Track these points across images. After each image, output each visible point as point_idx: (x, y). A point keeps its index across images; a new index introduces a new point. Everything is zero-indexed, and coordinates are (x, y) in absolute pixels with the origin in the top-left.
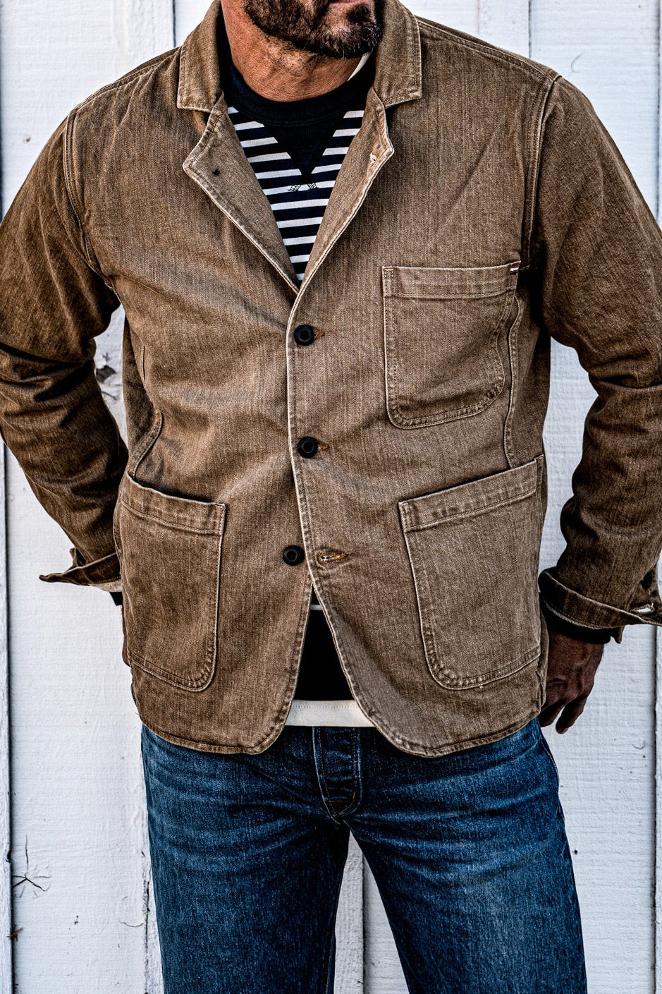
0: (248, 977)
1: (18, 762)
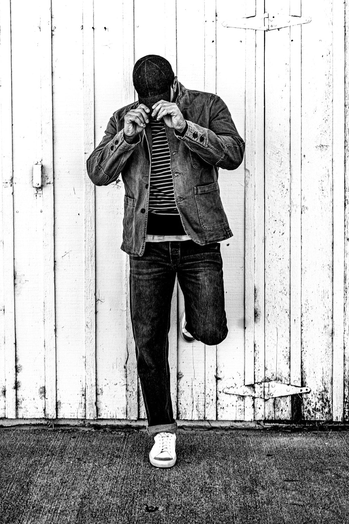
0: (152, 306)
1: (98, 272)
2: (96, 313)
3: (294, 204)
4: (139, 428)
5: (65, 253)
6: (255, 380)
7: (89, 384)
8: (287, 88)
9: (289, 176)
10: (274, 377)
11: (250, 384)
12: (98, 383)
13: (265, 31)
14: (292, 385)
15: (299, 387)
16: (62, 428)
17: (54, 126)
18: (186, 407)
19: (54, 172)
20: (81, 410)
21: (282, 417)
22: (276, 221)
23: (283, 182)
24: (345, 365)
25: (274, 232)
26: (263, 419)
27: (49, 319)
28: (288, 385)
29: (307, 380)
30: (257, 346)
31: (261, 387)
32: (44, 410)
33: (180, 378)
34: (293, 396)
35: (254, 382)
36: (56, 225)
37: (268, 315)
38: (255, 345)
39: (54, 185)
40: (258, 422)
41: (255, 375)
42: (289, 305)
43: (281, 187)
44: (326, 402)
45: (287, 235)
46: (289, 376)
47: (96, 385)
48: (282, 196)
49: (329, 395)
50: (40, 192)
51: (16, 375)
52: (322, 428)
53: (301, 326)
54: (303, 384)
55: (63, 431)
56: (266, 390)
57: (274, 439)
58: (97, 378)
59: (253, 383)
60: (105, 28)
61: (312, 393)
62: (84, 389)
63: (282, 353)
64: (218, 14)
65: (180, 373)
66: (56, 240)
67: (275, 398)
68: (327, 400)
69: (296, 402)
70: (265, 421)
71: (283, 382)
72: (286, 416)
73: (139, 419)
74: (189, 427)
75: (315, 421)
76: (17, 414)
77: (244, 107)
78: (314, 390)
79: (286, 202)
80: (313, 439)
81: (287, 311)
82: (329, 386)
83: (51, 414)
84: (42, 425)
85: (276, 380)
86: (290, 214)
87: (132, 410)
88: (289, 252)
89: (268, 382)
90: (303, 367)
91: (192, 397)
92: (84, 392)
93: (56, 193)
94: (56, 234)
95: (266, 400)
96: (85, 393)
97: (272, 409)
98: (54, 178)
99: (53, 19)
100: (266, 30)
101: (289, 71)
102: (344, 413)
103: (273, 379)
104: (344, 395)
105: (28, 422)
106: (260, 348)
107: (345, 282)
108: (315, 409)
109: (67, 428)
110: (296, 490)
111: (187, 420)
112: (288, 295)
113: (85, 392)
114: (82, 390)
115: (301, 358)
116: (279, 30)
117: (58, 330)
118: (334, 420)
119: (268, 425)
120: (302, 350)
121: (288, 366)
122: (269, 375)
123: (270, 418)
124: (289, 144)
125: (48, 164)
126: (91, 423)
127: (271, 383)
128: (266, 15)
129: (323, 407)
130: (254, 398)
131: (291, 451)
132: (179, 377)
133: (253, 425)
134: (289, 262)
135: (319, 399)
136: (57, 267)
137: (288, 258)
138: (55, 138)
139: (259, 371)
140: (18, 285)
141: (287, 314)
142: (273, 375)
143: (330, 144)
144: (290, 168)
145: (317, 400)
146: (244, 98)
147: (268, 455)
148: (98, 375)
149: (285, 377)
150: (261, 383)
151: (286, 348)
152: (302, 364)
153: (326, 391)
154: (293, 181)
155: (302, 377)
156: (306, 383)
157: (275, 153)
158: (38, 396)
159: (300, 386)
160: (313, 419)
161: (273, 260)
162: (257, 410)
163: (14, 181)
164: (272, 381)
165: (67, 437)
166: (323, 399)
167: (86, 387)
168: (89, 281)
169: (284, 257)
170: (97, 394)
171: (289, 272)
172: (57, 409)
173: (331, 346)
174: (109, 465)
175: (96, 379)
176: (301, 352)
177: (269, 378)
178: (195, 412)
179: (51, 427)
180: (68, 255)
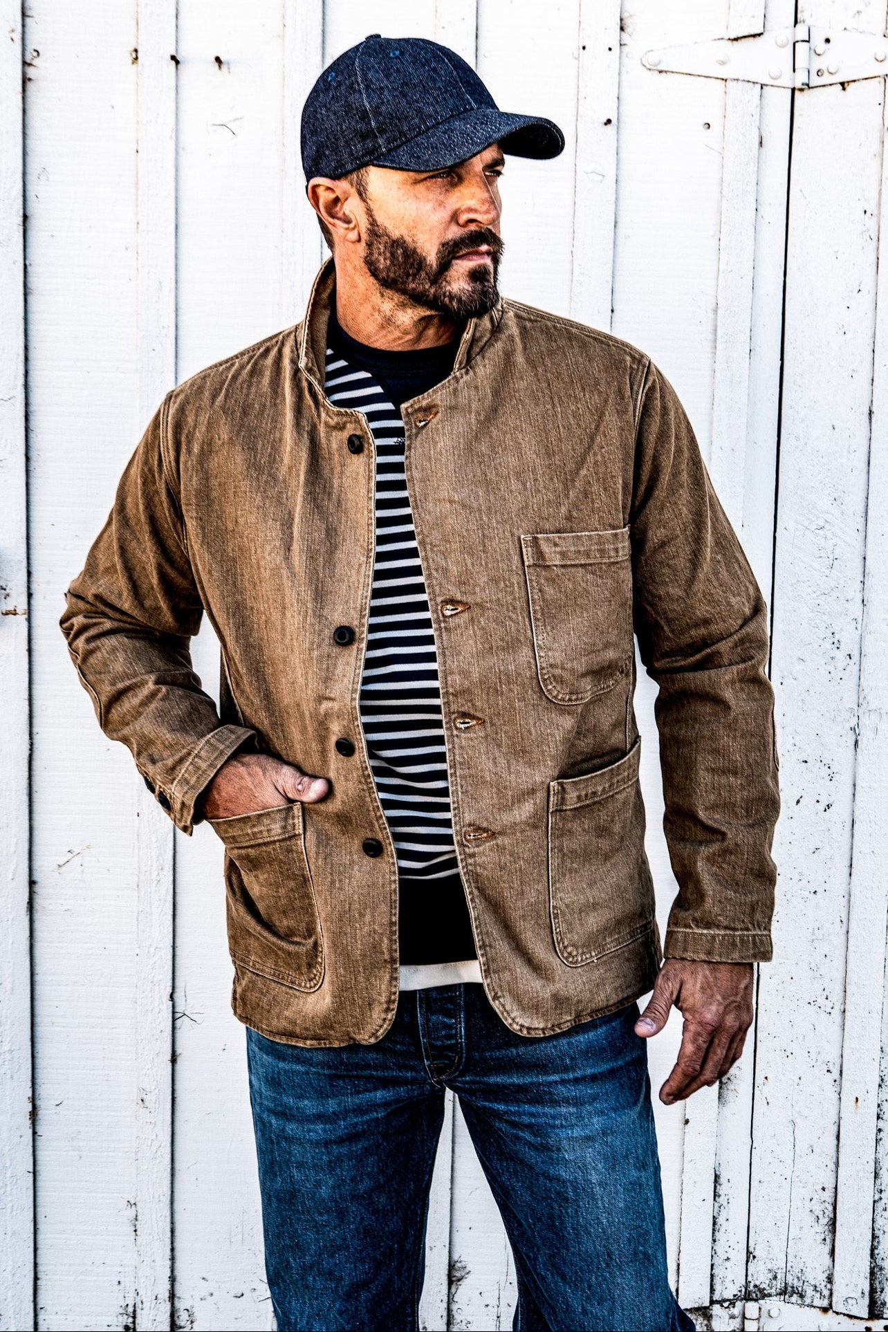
2: (174, 1060)
3: (872, 707)
5: (70, 855)
6: (712, 1290)
7: (146, 1296)
8: (866, 300)
9: (857, 610)
10: (779, 1285)
11: (696, 1305)
12: (179, 1291)
13: (793, 90)
14: (837, 1313)
15: (861, 1319)
17: (32, 408)
19: (29, 573)
22: (806, 762)
23: (836, 629)
25: (798, 802)
27: (12, 1077)
28: (825, 1310)
30: (723, 1180)
31: (732, 1317)
33: (459, 1280)
35: (711, 1297)
36: (36, 755)
37: (766, 1078)
38: (717, 1177)
39: (29, 620)
41: (712, 1276)
42: (838, 1046)
43: (829, 646)
45: (841, 811)
46: (830, 1280)
47: (172, 1296)
48: (829, 677)
53: (878, 1117)
54: (876, 1311)
56: (751, 1327)
58: (177, 1273)
59: (707, 1304)
60: (218, 60)
62: (130, 1309)
63: (808, 1205)
64: (627, 22)
65: (458, 1265)
66: (36, 807)
71: (808, 1301)
79: (844, 700)
81: (831, 1069)
85: (783, 1292)
86: (856, 742)
88: (847, 870)
89: (756, 1300)
90: (876, 1252)
92: (131, 1320)
93: (37, 646)
94: (35, 788)
96: (134, 1323)
98: (30, 595)
99: (28, 20)
100: (798, 85)
101: (875, 239)
103: (773, 1291)
106: (734, 1190)
112: (836, 1013)
113: (134, 1317)
114: (121, 1311)
115: (873, 1222)
116: (844, 89)
117: (42, 1114)
120: (877, 1198)
121: (827, 1248)
122: (760, 1277)
124: (864, 496)
127: (766, 1304)
128: (801, 33)
132: (454, 1277)
134: (844, 901)
136: (39, 902)
137: (842, 890)
138: (33, 454)
139: (727, 1264)
141: (831, 1077)
142: (775, 1278)
144: (863, 582)
146: (710, 328)
148: (178, 1265)
149: (813, 1283)
150: (732, 1303)
151: (824, 1189)
152: (876, 1244)
154: (871, 627)
155: (871, 1285)
156: (884, 1304)
157: (813, 527)
159: (866, 1316)
161: (788, 897)
164: (770, 1295)
167: (139, 1305)
168: (152, 950)
169: (826, 886)
170: (174, 1327)
171: (843, 937)
175: (173, 1279)
176: (874, 1202)
177: (762, 1287)
180: (78, 860)
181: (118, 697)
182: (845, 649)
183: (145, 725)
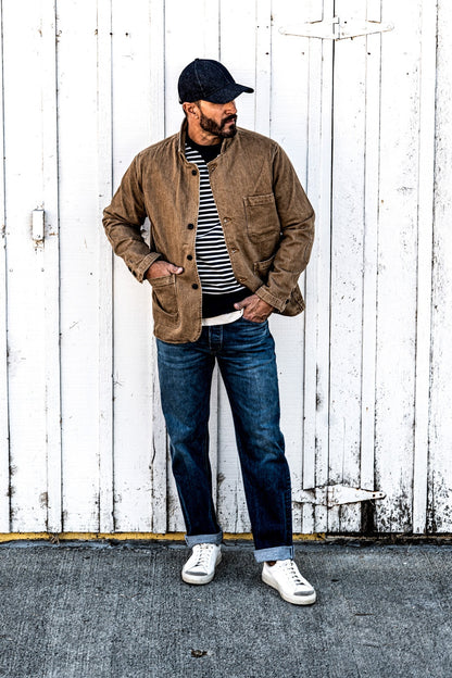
2: (113, 400)
3: (369, 262)
4: (167, 543)
5: (74, 324)
6: (316, 482)
7: (103, 490)
8: (362, 115)
9: (362, 227)
10: (340, 480)
11: (310, 488)
12: (116, 487)
13: (334, 40)
14: (363, 489)
15: (372, 491)
16: (70, 544)
17: (59, 159)
18: (228, 517)
19: (59, 220)
20: (95, 521)
21: (350, 529)
22: (345, 283)
23: (355, 234)
24: (429, 463)
25: (343, 298)
26: (326, 531)
27: (53, 407)
28: (358, 489)
29: (381, 483)
30: (318, 440)
31: (324, 492)
32: (47, 522)
33: (221, 481)
34: (363, 503)
35: (315, 485)
36: (61, 287)
37: (334, 401)
38: (316, 439)
39: (59, 237)
40: (318, 535)
41: (316, 477)
42: (360, 389)
43: (353, 240)
44: (405, 511)
45: (359, 301)
46: (360, 477)
47: (114, 490)
48: (353, 252)
49: (408, 501)
50: (41, 245)
51: (10, 478)
52: (399, 542)
53: (375, 415)
54: (376, 488)
55: (72, 548)
56: (330, 495)
57: (340, 558)
58: (115, 481)
59: (314, 487)
60: (127, 34)
61: (387, 498)
62: (98, 495)
63: (351, 449)
64: (273, 17)
65: (221, 475)
66: (62, 306)
67: (341, 506)
68: (406, 507)
69: (367, 511)
70: (328, 534)
71: (352, 485)
72: (354, 527)
73: (168, 532)
74: (232, 541)
75: (390, 534)
76: (11, 528)
77: (305, 138)
78: (389, 495)
79: (359, 260)
80: (388, 557)
81: (358, 397)
82: (408, 490)
83: (55, 527)
84: (42, 540)
85: (342, 482)
86: (364, 275)
87: (160, 521)
88: (361, 323)
89: (333, 485)
90: (376, 466)
91: (236, 504)
93: (62, 246)
94: (61, 299)
95: (329, 508)
96: (99, 500)
97: (337, 519)
98: (59, 228)
99: (58, 20)
100: (336, 39)
101: (365, 93)
102: (427, 523)
103: (338, 482)
104: (428, 501)
105: (24, 537)
106: (323, 443)
107: (431, 361)
108: (390, 519)
109: (76, 544)
110: (370, 626)
111: (229, 533)
112: (359, 376)
113: (99, 498)
114: (94, 496)
115: (375, 455)
116: (352, 39)
117: (64, 421)
118: (415, 532)
119: (331, 538)
120: (376, 445)
121: (358, 465)
122: (333, 476)
123: (335, 530)
124: (364, 185)
125: (51, 209)
126: (107, 538)
127: (336, 486)
128: (336, 20)
129: (401, 516)
130: (314, 505)
131: (362, 575)
132: (219, 479)
133: (312, 538)
134: (361, 335)
135: (396, 506)
136: (63, 342)
137: (360, 330)
138: (60, 176)
139: (321, 472)
140: (12, 365)
141: (357, 401)
142: (339, 477)
143: (415, 187)
144: (364, 217)
145: (393, 507)
146: (306, 126)
147: (334, 581)
148: (115, 478)
149: (353, 478)
150: (323, 487)
151: (356, 443)
152: (376, 463)
153: (404, 496)
154: (368, 233)
155: (375, 479)
156: (380, 486)
157: (345, 197)
158: (38, 504)
159: (372, 489)
160: (388, 531)
161: (340, 333)
162: (318, 520)
163: (7, 231)
164: (337, 484)
165: (78, 557)
166: (400, 506)
167: (101, 493)
168: (105, 359)
169: (354, 329)
170: (114, 501)
171: (361, 348)
172: (62, 520)
173: (411, 441)
174: (139, 596)
175: (114, 483)
176: (375, 447)
177: (334, 480)
178: (240, 523)
179: (56, 542)
180: (77, 326)
181: (120, 243)
182: (358, 241)
183: (130, 252)
